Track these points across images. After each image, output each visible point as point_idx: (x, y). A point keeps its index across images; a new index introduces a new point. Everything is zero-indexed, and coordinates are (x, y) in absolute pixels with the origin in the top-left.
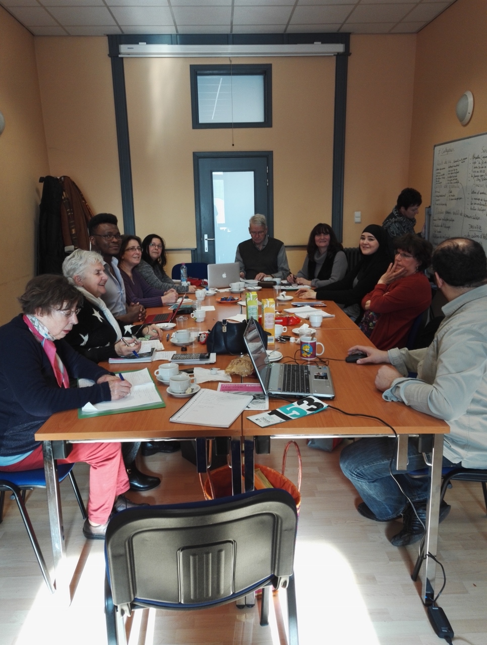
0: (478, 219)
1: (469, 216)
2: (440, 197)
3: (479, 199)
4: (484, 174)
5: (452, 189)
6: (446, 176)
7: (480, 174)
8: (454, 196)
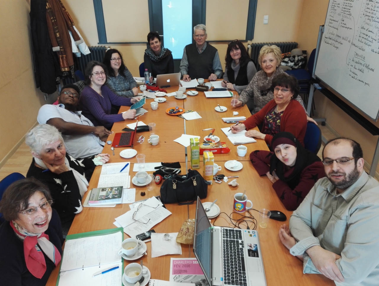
0: (363, 50)
1: (356, 45)
2: (333, 22)
3: (367, 35)
4: (375, 16)
5: (344, 19)
6: (341, 6)
7: (371, 15)
8: (345, 24)
